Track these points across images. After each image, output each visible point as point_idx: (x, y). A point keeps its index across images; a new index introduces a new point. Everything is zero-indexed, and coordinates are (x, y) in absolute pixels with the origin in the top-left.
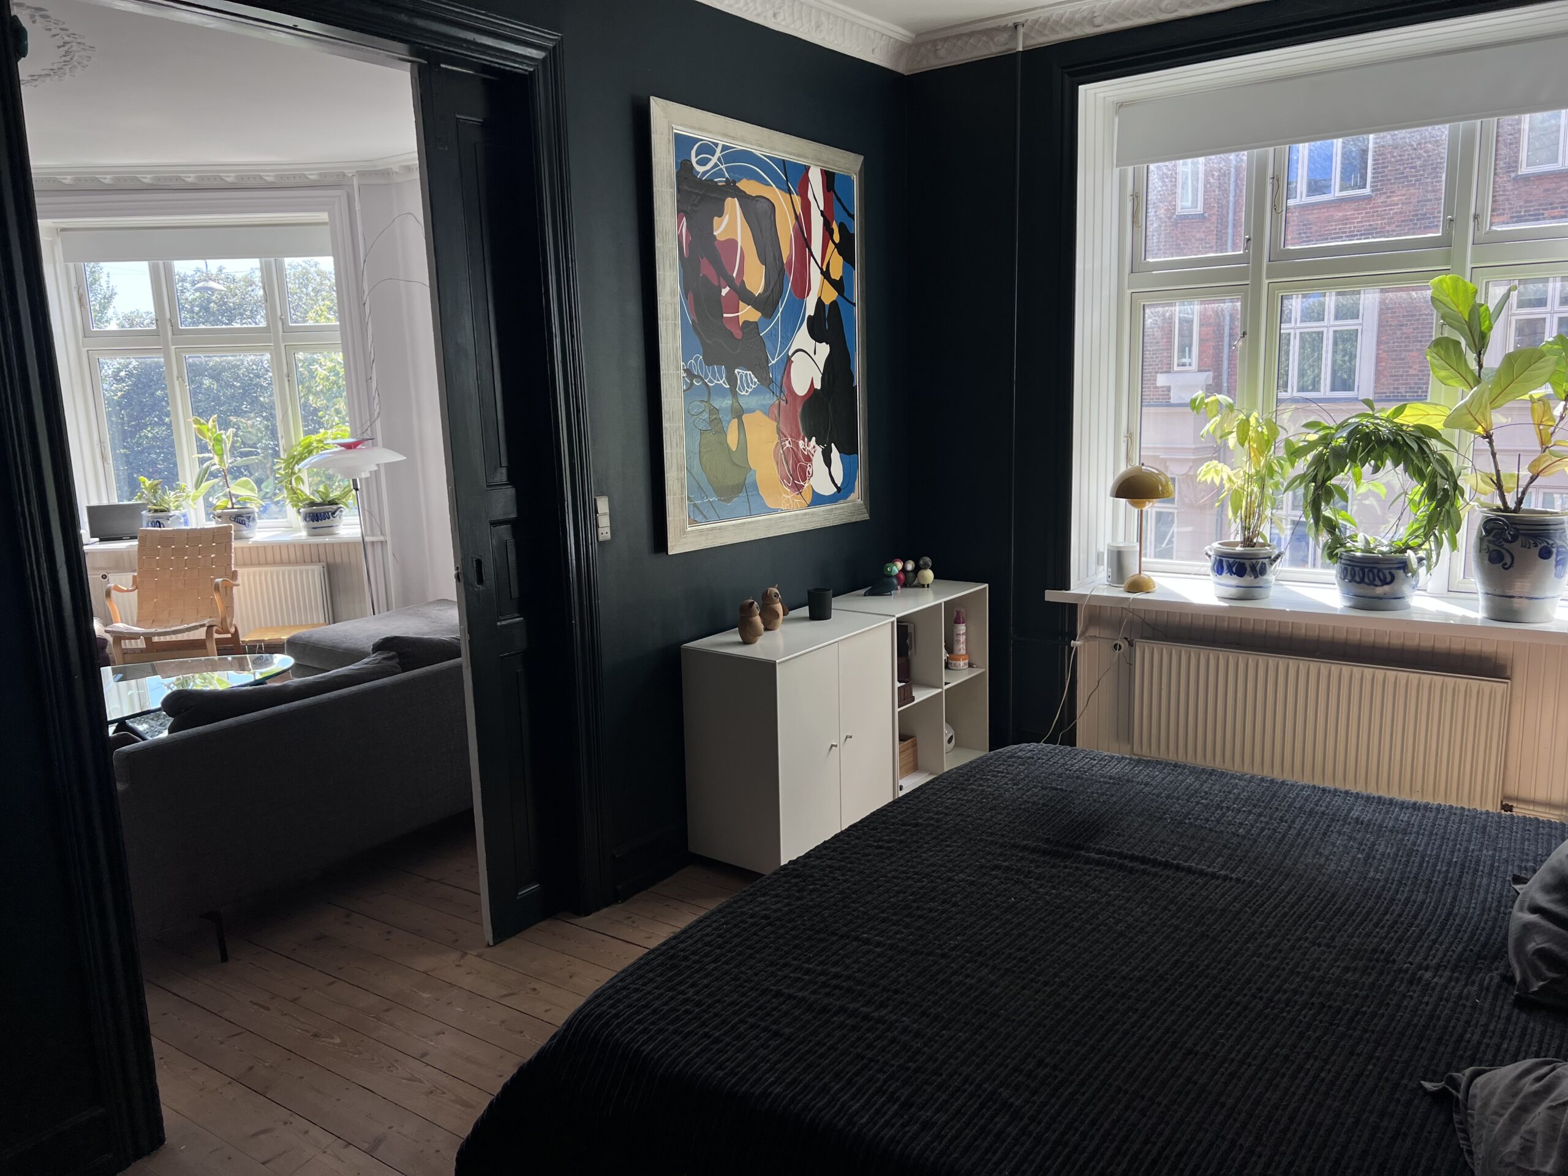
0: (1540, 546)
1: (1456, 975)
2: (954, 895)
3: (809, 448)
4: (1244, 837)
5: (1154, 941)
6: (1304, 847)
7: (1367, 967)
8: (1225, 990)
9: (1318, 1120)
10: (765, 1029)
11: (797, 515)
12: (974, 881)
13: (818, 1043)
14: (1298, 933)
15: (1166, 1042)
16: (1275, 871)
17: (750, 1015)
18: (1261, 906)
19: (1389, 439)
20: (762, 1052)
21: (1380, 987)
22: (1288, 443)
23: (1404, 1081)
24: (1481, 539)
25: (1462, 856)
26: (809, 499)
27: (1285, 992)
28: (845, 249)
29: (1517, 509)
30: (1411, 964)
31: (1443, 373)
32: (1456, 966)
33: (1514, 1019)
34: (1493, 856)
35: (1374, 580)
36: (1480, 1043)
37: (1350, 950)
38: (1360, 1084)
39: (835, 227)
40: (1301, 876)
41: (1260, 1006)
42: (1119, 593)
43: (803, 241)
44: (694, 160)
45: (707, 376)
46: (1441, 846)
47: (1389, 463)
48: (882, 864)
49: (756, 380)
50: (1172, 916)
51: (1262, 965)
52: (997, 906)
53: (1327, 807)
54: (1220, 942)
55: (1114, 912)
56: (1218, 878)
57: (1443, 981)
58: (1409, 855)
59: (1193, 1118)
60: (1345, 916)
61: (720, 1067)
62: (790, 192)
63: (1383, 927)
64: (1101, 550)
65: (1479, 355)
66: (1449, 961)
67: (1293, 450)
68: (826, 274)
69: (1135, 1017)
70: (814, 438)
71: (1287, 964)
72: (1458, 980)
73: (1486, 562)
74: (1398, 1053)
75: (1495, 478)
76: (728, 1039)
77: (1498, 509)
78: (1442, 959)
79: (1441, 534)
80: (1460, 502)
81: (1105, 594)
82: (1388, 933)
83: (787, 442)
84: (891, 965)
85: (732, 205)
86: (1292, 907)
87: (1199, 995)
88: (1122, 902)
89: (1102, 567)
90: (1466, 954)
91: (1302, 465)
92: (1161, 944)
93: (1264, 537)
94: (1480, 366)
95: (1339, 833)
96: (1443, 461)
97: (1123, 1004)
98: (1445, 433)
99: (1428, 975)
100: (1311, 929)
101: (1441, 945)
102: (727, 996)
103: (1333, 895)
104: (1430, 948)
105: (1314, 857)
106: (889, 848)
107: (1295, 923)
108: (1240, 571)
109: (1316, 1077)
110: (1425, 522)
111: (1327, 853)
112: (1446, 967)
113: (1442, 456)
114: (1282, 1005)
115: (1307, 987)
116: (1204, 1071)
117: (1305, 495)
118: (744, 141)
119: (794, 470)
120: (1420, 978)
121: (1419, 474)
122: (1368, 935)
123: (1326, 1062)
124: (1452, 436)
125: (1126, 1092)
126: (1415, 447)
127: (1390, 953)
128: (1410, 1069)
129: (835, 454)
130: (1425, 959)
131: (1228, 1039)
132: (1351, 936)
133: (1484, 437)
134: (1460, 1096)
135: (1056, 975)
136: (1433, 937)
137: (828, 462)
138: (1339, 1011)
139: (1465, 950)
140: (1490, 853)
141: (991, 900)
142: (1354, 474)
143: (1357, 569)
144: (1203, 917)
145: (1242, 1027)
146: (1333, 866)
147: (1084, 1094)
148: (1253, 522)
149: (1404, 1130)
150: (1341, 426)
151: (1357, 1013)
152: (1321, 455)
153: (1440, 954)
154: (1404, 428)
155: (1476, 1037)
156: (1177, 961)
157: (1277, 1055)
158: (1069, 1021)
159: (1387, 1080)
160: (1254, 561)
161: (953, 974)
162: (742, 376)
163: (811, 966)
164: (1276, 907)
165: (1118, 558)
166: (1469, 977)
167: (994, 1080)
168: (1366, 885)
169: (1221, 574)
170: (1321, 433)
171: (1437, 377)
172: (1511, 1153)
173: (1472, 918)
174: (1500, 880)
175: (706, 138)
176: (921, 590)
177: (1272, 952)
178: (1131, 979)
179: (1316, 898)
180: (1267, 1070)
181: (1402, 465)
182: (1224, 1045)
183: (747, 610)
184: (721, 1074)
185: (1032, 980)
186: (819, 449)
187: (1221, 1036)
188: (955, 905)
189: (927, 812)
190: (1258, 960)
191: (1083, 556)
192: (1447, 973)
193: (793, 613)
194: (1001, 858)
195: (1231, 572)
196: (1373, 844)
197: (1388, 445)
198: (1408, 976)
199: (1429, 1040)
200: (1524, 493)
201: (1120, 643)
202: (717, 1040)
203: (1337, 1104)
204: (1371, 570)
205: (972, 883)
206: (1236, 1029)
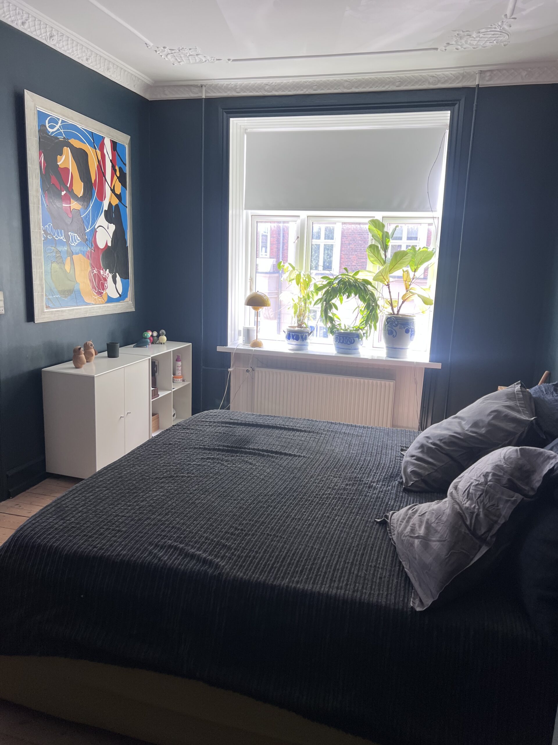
0: (406, 328)
1: (384, 483)
2: (192, 470)
3: (106, 274)
4: (304, 441)
5: (276, 481)
6: (326, 443)
7: (354, 483)
8: (304, 496)
9: (341, 536)
10: (113, 530)
11: (100, 307)
12: (200, 464)
13: (139, 532)
14: (328, 474)
15: (284, 516)
16: (317, 453)
17: (105, 525)
18: (314, 465)
19: (353, 285)
20: (114, 539)
21: (359, 490)
22: (315, 285)
23: (370, 520)
24: (385, 325)
25: (382, 443)
26: (106, 299)
27: (326, 494)
28: (122, 179)
29: (398, 314)
30: (369, 481)
31: (372, 259)
32: (383, 480)
33: (404, 496)
34: (392, 443)
35: (347, 342)
36: (393, 505)
37: (347, 478)
38: (354, 523)
39: (117, 168)
40: (327, 454)
41: (318, 500)
42: (248, 347)
43: (102, 173)
44: (47, 125)
45: (54, 234)
46: (374, 440)
47: (353, 295)
48: (157, 461)
49: (79, 238)
50: (282, 471)
51: (317, 486)
52: (211, 473)
53: (333, 429)
54: (301, 479)
55: (259, 471)
56: (296, 456)
57: (379, 486)
58: (364, 444)
59: (297, 541)
60: (344, 467)
61: (95, 547)
62: (95, 149)
63: (357, 469)
64: (239, 329)
65: (385, 252)
66: (381, 479)
67: (317, 288)
68: (113, 191)
69: (271, 509)
70: (108, 270)
71: (326, 485)
72: (385, 485)
73: (387, 334)
74: (367, 511)
75: (390, 302)
76: (96, 536)
77: (391, 314)
78: (378, 478)
79: (371, 323)
80: (378, 311)
81: (242, 348)
82: (359, 471)
83: (95, 271)
84: (168, 499)
85: (67, 151)
86: (325, 465)
87: (295, 499)
88: (261, 468)
89: (240, 337)
90: (386, 476)
91: (321, 294)
92: (279, 482)
93: (306, 324)
94: (386, 257)
95: (338, 437)
96: (372, 295)
97: (266, 505)
98: (373, 282)
99: (375, 484)
100: (333, 472)
101: (377, 474)
102: (92, 519)
103: (339, 460)
104: (374, 475)
105: (330, 447)
106: (160, 455)
107: (327, 470)
108: (297, 339)
109: (339, 522)
110: (366, 319)
111: (335, 445)
112: (380, 481)
113: (372, 292)
114: (325, 499)
115: (333, 492)
116: (299, 525)
117: (322, 307)
118: (73, 120)
119: (98, 285)
120: (372, 485)
121: (363, 299)
122: (353, 472)
123: (342, 517)
124: (375, 284)
125: (271, 535)
126: (363, 288)
127: (361, 477)
128: (371, 516)
129: (118, 278)
130: (373, 479)
131: (307, 513)
132: (347, 473)
133: (386, 285)
134: (389, 521)
135: (238, 496)
136: (374, 471)
137: (115, 282)
138: (345, 499)
139: (386, 475)
140: (391, 442)
141: (208, 471)
142: (340, 299)
143: (341, 337)
144: (293, 471)
145: (312, 508)
146: (337, 450)
147: (254, 538)
148: (302, 318)
149: (371, 535)
150: (336, 278)
151: (352, 499)
152: (328, 290)
153: (378, 477)
154: (359, 280)
155: (392, 503)
156: (285, 487)
157: (325, 516)
158: (246, 513)
159: (364, 520)
160: (302, 334)
161: (196, 500)
162: (72, 236)
163: (131, 503)
164: (319, 465)
165: (248, 332)
166: (388, 484)
167: (218, 537)
168: (350, 455)
169: (289, 339)
170: (328, 281)
171: (370, 260)
172: (407, 532)
173: (387, 464)
174: (395, 451)
175: (54, 115)
176: (161, 345)
177: (320, 481)
178: (268, 495)
179: (333, 461)
180: (322, 522)
181: (358, 296)
182: (306, 515)
183: (77, 352)
184: (96, 549)
185: (229, 499)
186: (110, 276)
187: (304, 512)
188: (193, 474)
189: (174, 438)
190: (315, 485)
191: (233, 332)
192: (381, 483)
193: (100, 355)
194: (210, 455)
195: (293, 338)
196: (351, 441)
197: (353, 287)
198: (368, 485)
199: (377, 506)
200: (400, 307)
201: (249, 369)
202: (90, 537)
203: (347, 530)
204: (346, 337)
205: (199, 465)
206: (309, 509)
